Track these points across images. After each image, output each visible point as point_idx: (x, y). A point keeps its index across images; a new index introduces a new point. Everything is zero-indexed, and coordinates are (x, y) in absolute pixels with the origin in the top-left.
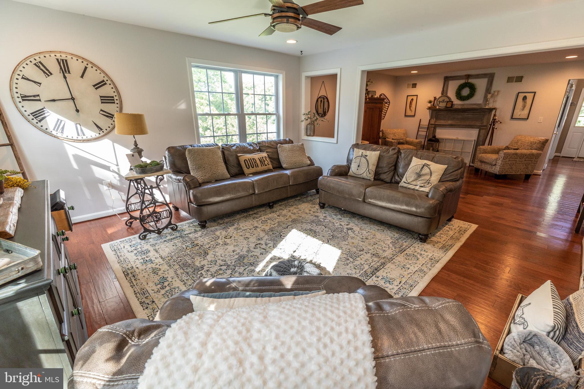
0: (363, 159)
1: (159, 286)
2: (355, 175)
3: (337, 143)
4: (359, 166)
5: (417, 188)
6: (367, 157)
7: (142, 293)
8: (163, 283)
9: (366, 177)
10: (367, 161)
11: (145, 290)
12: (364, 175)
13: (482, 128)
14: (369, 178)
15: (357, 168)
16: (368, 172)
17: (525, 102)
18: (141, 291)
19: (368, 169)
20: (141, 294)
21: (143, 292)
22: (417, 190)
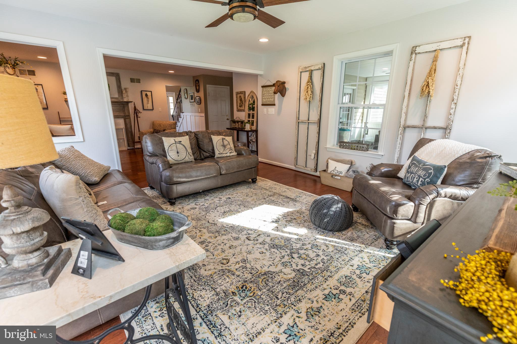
0: (178, 145)
1: (341, 296)
2: (177, 162)
3: (84, 141)
4: (178, 153)
5: (228, 154)
6: (182, 143)
7: (359, 308)
8: (335, 295)
9: (189, 160)
10: (184, 146)
11: (353, 308)
12: (187, 159)
13: (126, 117)
14: (191, 160)
15: (177, 154)
16: (189, 155)
17: (148, 98)
18: (357, 310)
19: (188, 153)
20: (362, 308)
21: (357, 307)
22: (229, 156)
